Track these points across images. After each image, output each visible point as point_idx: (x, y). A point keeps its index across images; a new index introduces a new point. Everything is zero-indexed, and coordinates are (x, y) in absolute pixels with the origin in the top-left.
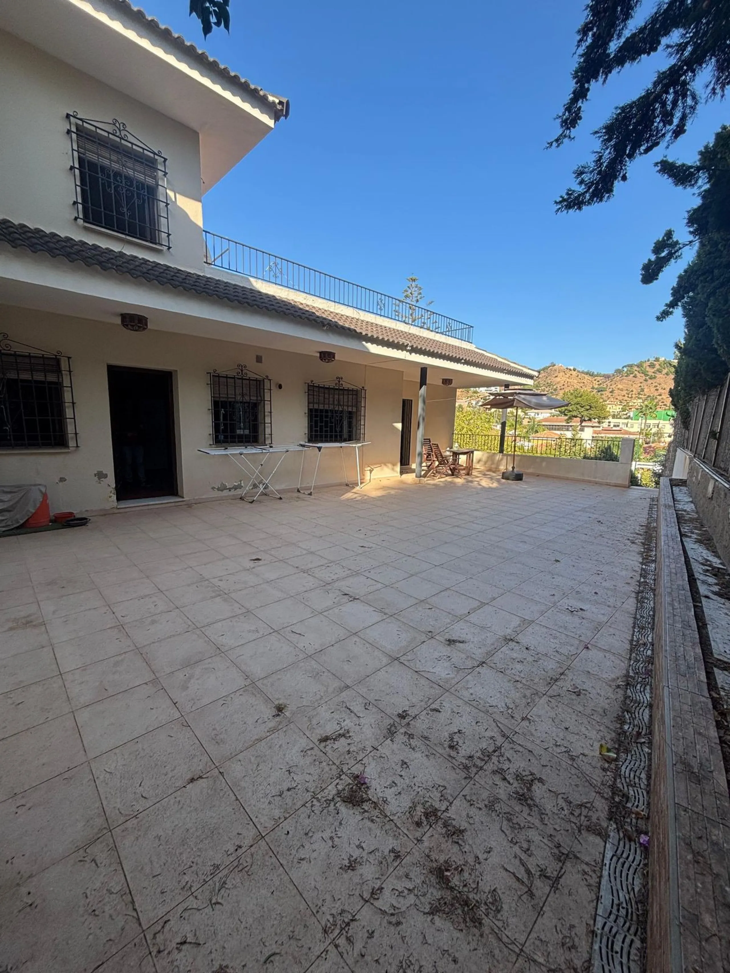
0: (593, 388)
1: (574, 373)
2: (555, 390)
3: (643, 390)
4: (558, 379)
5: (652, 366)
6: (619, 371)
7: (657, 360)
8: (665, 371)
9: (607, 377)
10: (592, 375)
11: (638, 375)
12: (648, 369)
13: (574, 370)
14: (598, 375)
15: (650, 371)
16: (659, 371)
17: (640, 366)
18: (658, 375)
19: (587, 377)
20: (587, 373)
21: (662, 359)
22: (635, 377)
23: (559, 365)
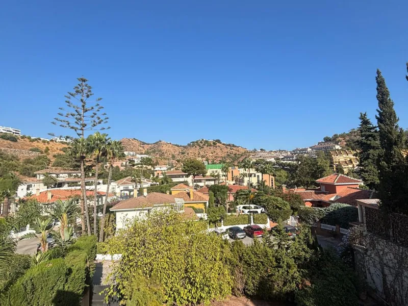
0: (179, 152)
1: (171, 145)
2: (163, 153)
3: (200, 153)
4: (164, 148)
5: (201, 142)
6: (189, 145)
7: (203, 140)
8: (206, 145)
9: (185, 147)
10: (178, 146)
11: (197, 146)
12: (200, 144)
13: (170, 144)
14: (181, 146)
15: (201, 145)
16: (204, 145)
17: (197, 142)
18: (205, 147)
19: (176, 147)
20: (176, 145)
21: (204, 140)
22: (196, 147)
23: (163, 141)
